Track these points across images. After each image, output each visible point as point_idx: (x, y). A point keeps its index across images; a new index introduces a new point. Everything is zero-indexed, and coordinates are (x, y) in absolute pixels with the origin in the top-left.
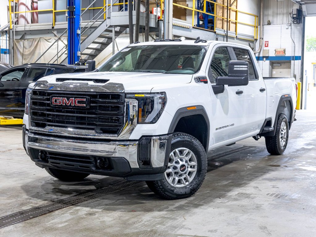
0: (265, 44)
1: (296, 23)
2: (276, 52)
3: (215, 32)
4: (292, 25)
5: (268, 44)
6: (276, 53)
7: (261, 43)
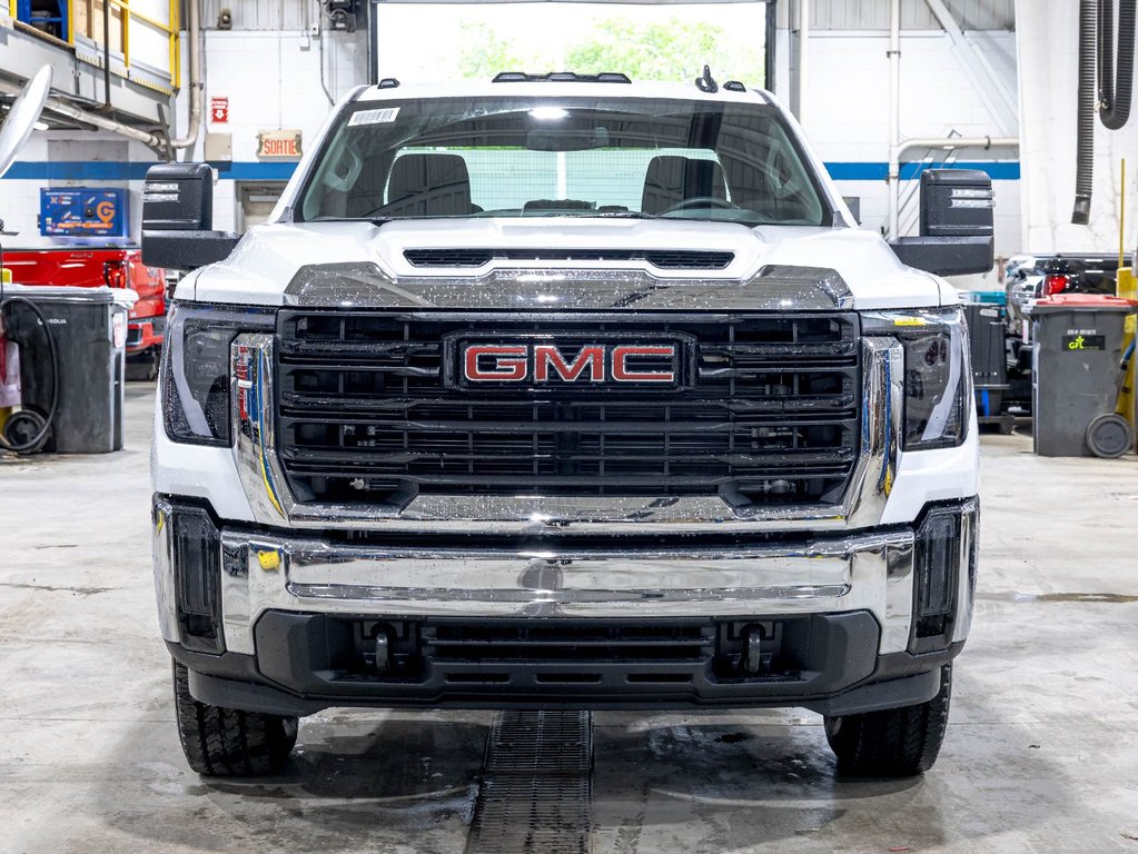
0: (215, 111)
1: (343, 25)
2: (261, 143)
3: (72, 51)
4: (325, 33)
5: (225, 111)
6: (264, 148)
7: (196, 104)
